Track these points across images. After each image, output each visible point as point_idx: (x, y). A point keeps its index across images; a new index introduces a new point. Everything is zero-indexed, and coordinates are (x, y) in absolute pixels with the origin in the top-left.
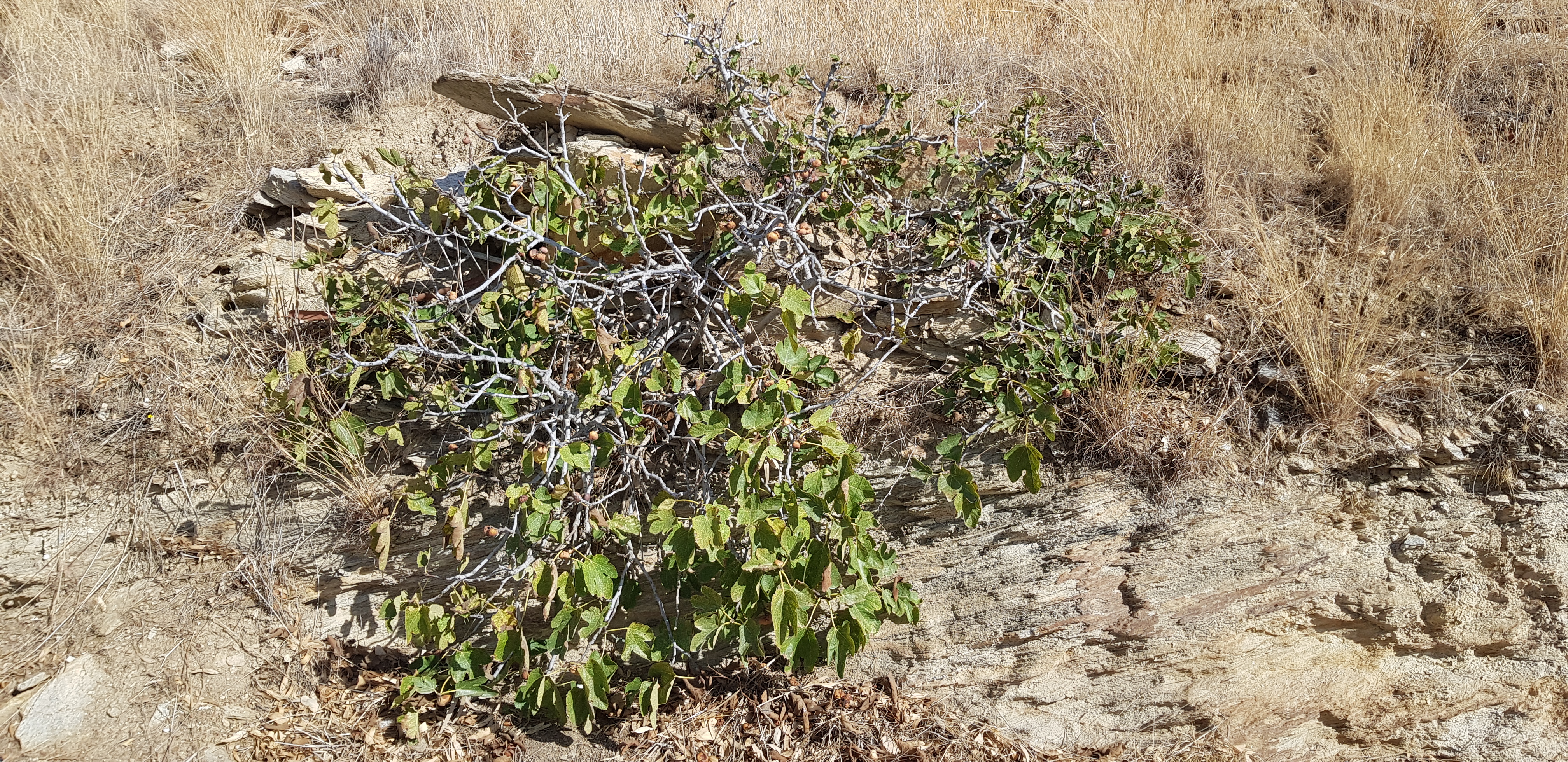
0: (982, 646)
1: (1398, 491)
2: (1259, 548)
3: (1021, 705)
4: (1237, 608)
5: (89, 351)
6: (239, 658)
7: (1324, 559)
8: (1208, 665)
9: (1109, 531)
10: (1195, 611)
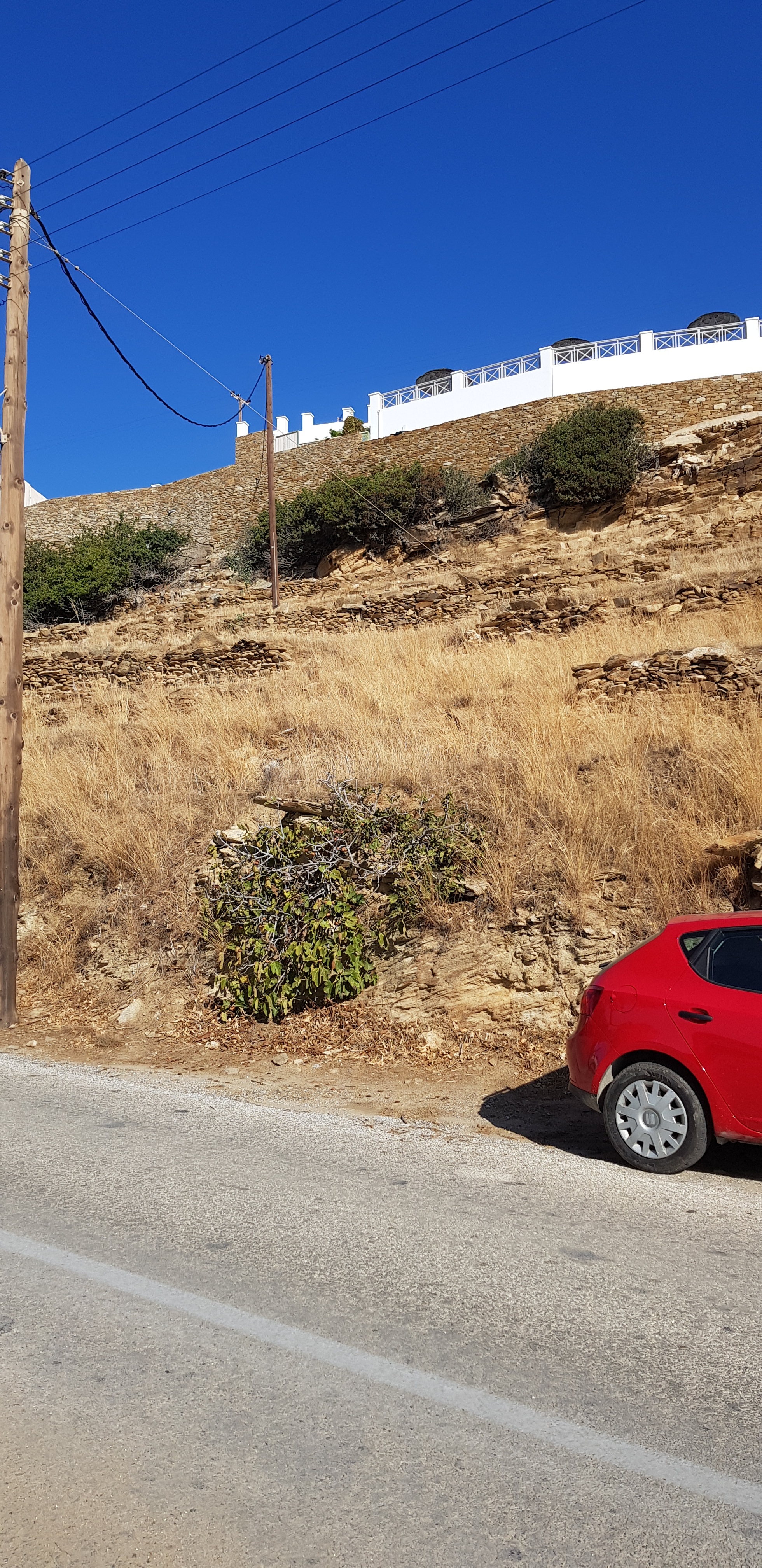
0: (391, 991)
1: (521, 934)
2: (471, 955)
3: (399, 1010)
4: (464, 975)
5: (152, 902)
6: (182, 1000)
7: (491, 957)
8: (453, 995)
9: (431, 950)
10: (450, 976)
